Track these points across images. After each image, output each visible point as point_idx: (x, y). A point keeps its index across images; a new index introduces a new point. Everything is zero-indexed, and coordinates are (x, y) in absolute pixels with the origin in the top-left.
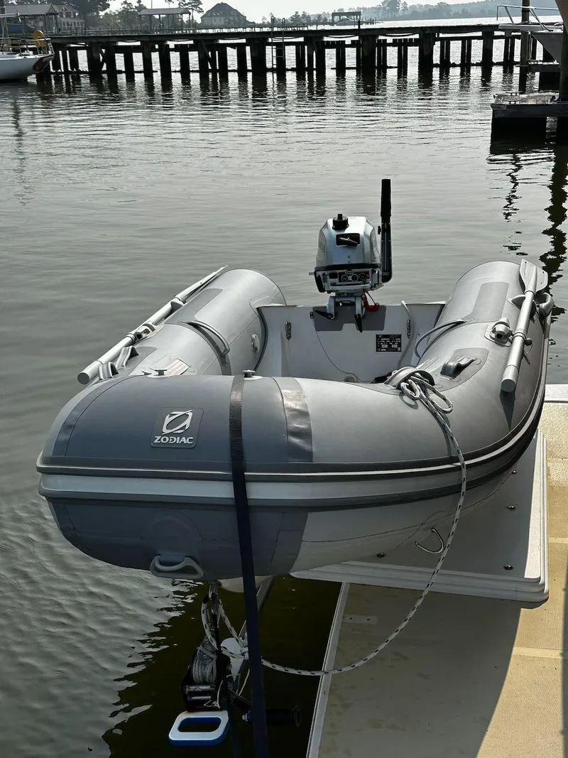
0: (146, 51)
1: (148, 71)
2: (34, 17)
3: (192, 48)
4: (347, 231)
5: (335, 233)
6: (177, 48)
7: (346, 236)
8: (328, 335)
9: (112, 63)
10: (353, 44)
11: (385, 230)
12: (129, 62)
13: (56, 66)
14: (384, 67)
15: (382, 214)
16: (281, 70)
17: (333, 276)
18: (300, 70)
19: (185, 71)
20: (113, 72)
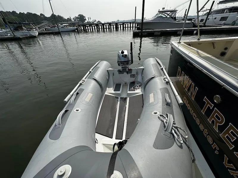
0: (90, 26)
1: (90, 29)
2: (76, 23)
3: (95, 26)
4: (124, 54)
5: (122, 54)
6: (93, 26)
7: (124, 55)
8: (121, 75)
9: (86, 28)
10: (115, 25)
11: (131, 53)
12: (88, 28)
13: (79, 29)
14: (118, 28)
15: (131, 50)
16: (106, 29)
17: (122, 63)
18: (109, 28)
19: (95, 29)
20: (86, 29)
